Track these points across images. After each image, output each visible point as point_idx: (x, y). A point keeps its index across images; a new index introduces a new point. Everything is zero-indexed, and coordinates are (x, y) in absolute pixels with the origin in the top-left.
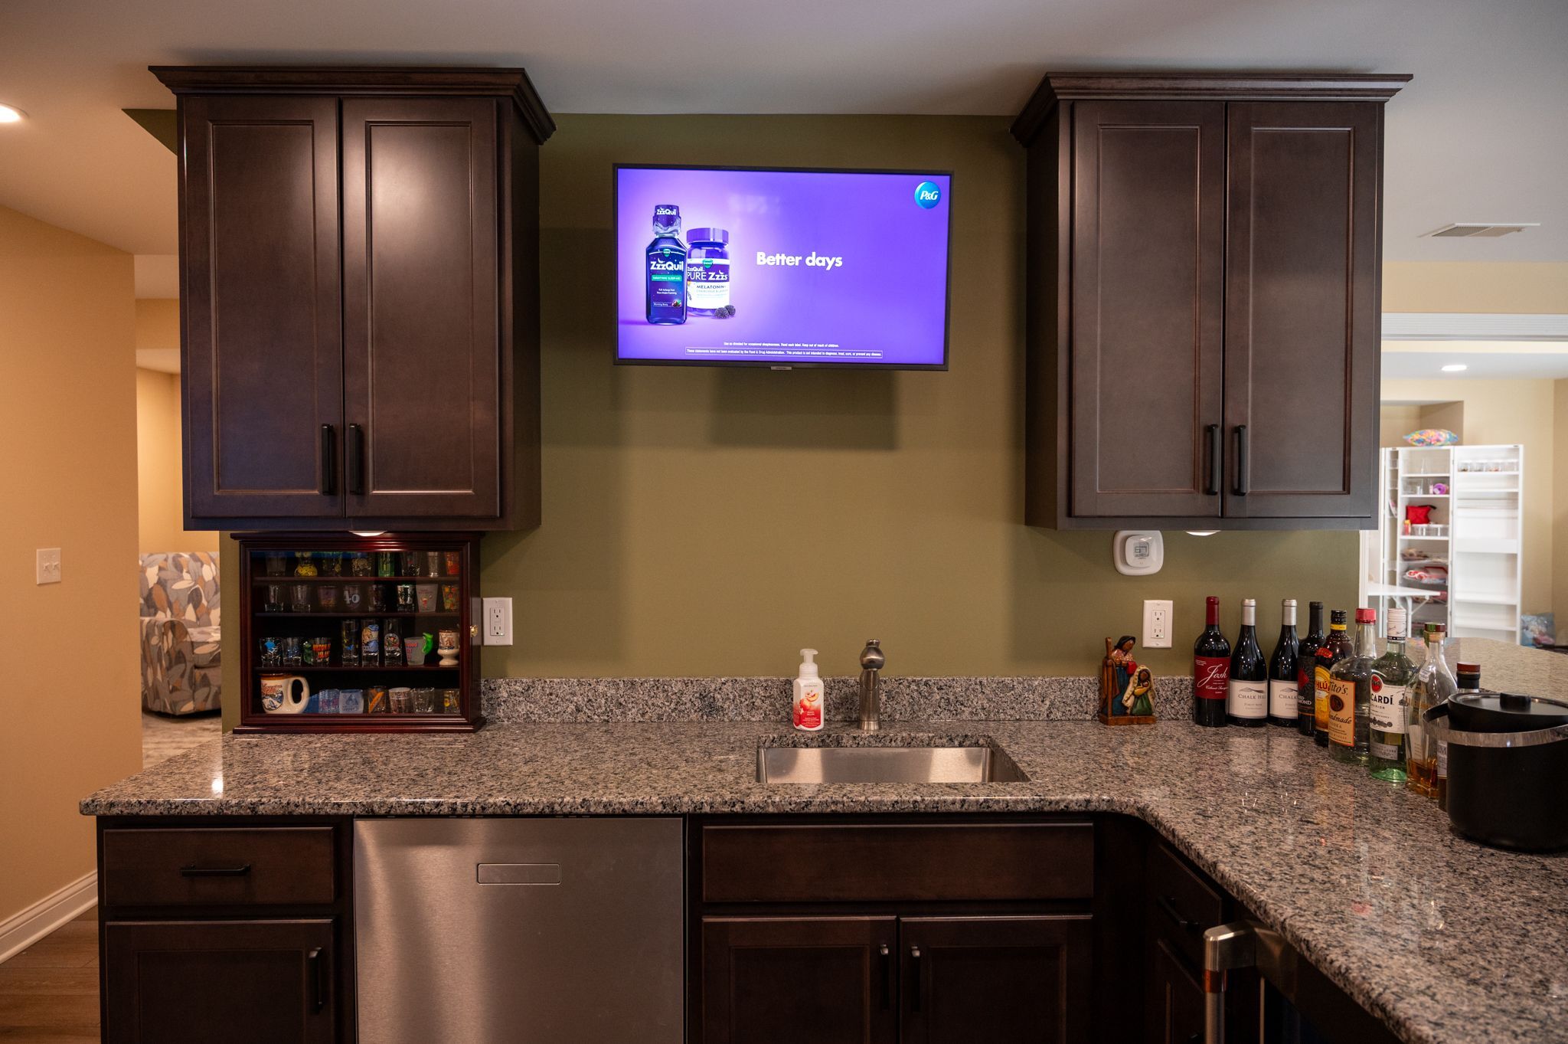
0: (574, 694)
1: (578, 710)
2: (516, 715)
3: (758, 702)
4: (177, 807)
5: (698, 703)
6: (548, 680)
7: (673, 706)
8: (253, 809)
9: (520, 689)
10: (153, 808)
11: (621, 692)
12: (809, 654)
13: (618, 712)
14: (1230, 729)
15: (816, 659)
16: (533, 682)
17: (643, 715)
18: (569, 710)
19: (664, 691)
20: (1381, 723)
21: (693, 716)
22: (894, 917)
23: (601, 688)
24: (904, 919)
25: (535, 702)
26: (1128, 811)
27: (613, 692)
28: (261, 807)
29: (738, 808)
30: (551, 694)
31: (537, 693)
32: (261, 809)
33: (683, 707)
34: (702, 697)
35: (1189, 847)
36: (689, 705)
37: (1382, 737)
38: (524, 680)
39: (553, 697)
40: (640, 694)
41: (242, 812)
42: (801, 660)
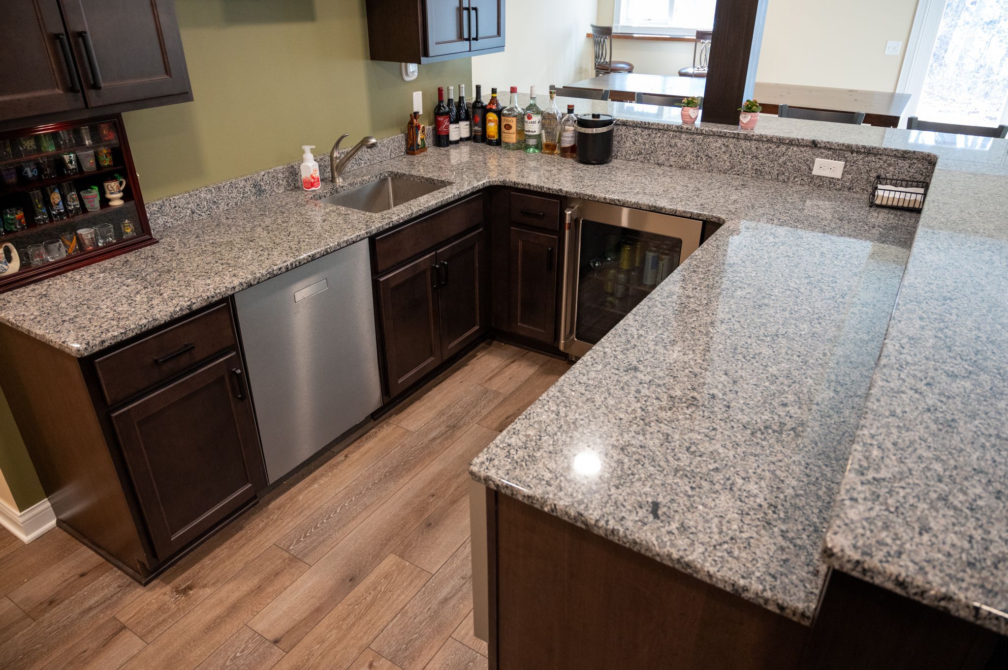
0: (188, 203)
1: (193, 213)
2: (157, 227)
3: (281, 182)
4: (145, 326)
5: (253, 190)
6: (171, 199)
7: (241, 195)
8: (190, 309)
9: (156, 209)
10: (131, 332)
11: (214, 195)
12: (307, 148)
13: (214, 207)
14: (451, 146)
15: (312, 151)
16: (163, 202)
17: (228, 205)
18: (188, 214)
19: (236, 188)
20: (529, 131)
21: (253, 198)
22: (434, 253)
23: (203, 195)
24: (438, 252)
25: (167, 215)
26: (495, 184)
27: (209, 196)
28: (194, 306)
29: (391, 225)
30: (175, 207)
31: (167, 209)
32: (194, 307)
33: (246, 195)
34: (255, 186)
35: (542, 188)
36: (249, 193)
37: (530, 137)
38: (158, 203)
39: (177, 208)
40: (224, 194)
41: (184, 313)
42: (303, 152)
